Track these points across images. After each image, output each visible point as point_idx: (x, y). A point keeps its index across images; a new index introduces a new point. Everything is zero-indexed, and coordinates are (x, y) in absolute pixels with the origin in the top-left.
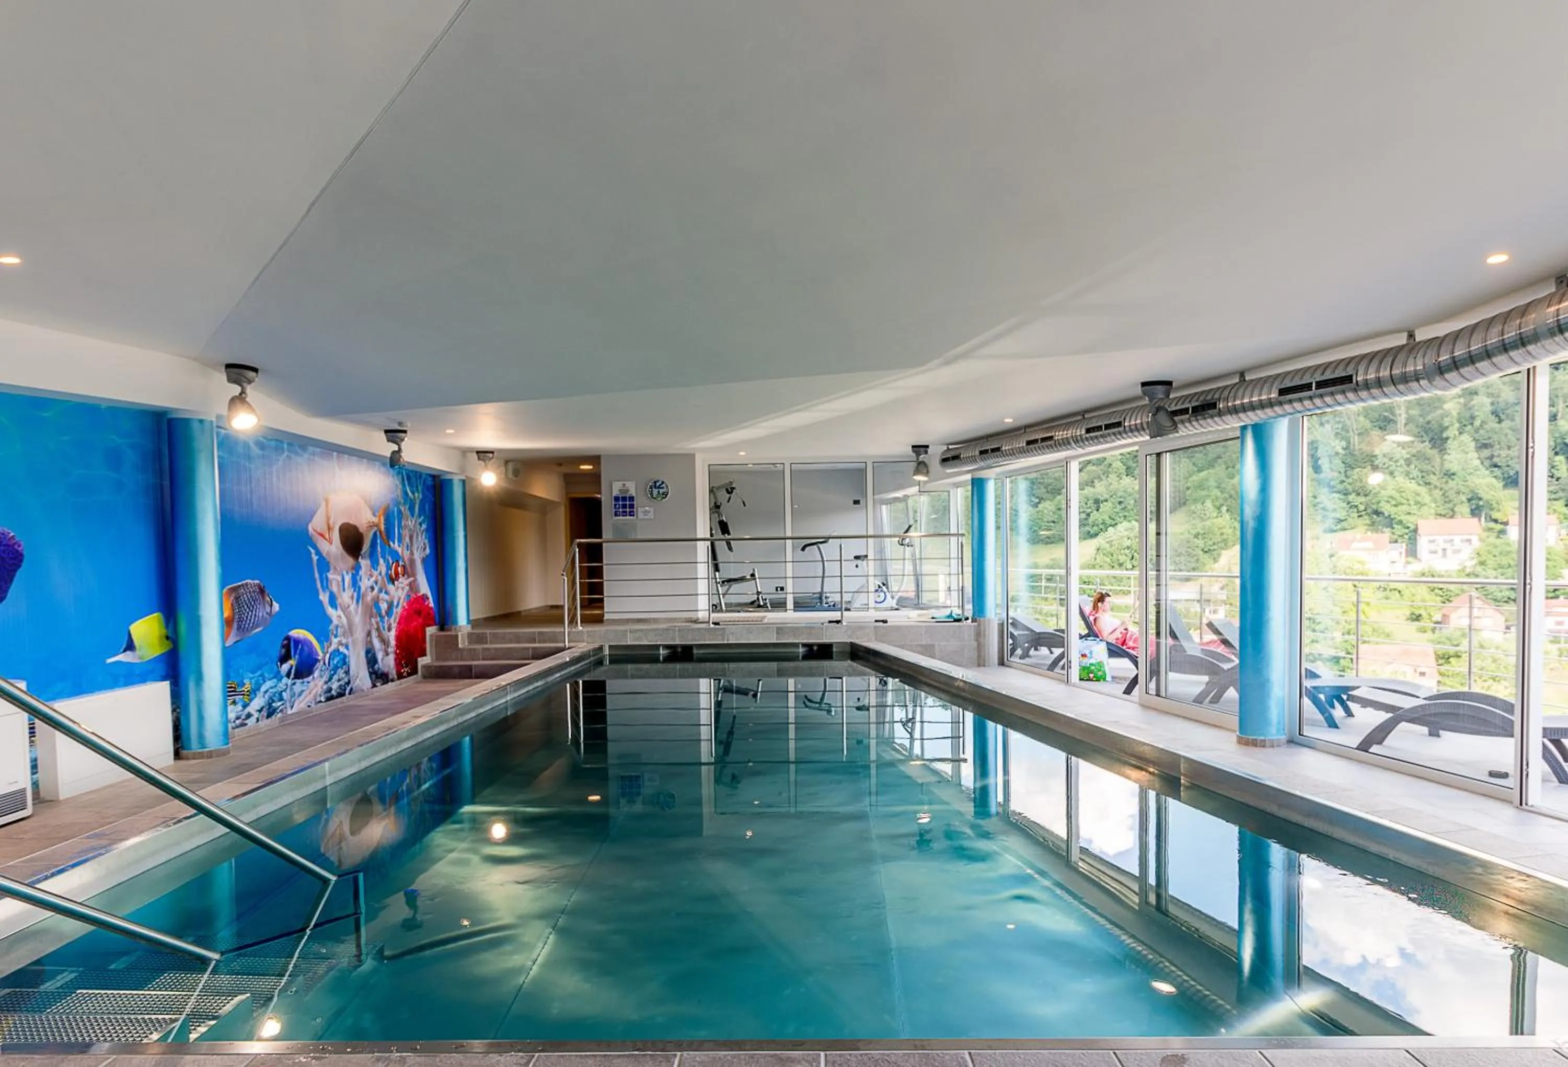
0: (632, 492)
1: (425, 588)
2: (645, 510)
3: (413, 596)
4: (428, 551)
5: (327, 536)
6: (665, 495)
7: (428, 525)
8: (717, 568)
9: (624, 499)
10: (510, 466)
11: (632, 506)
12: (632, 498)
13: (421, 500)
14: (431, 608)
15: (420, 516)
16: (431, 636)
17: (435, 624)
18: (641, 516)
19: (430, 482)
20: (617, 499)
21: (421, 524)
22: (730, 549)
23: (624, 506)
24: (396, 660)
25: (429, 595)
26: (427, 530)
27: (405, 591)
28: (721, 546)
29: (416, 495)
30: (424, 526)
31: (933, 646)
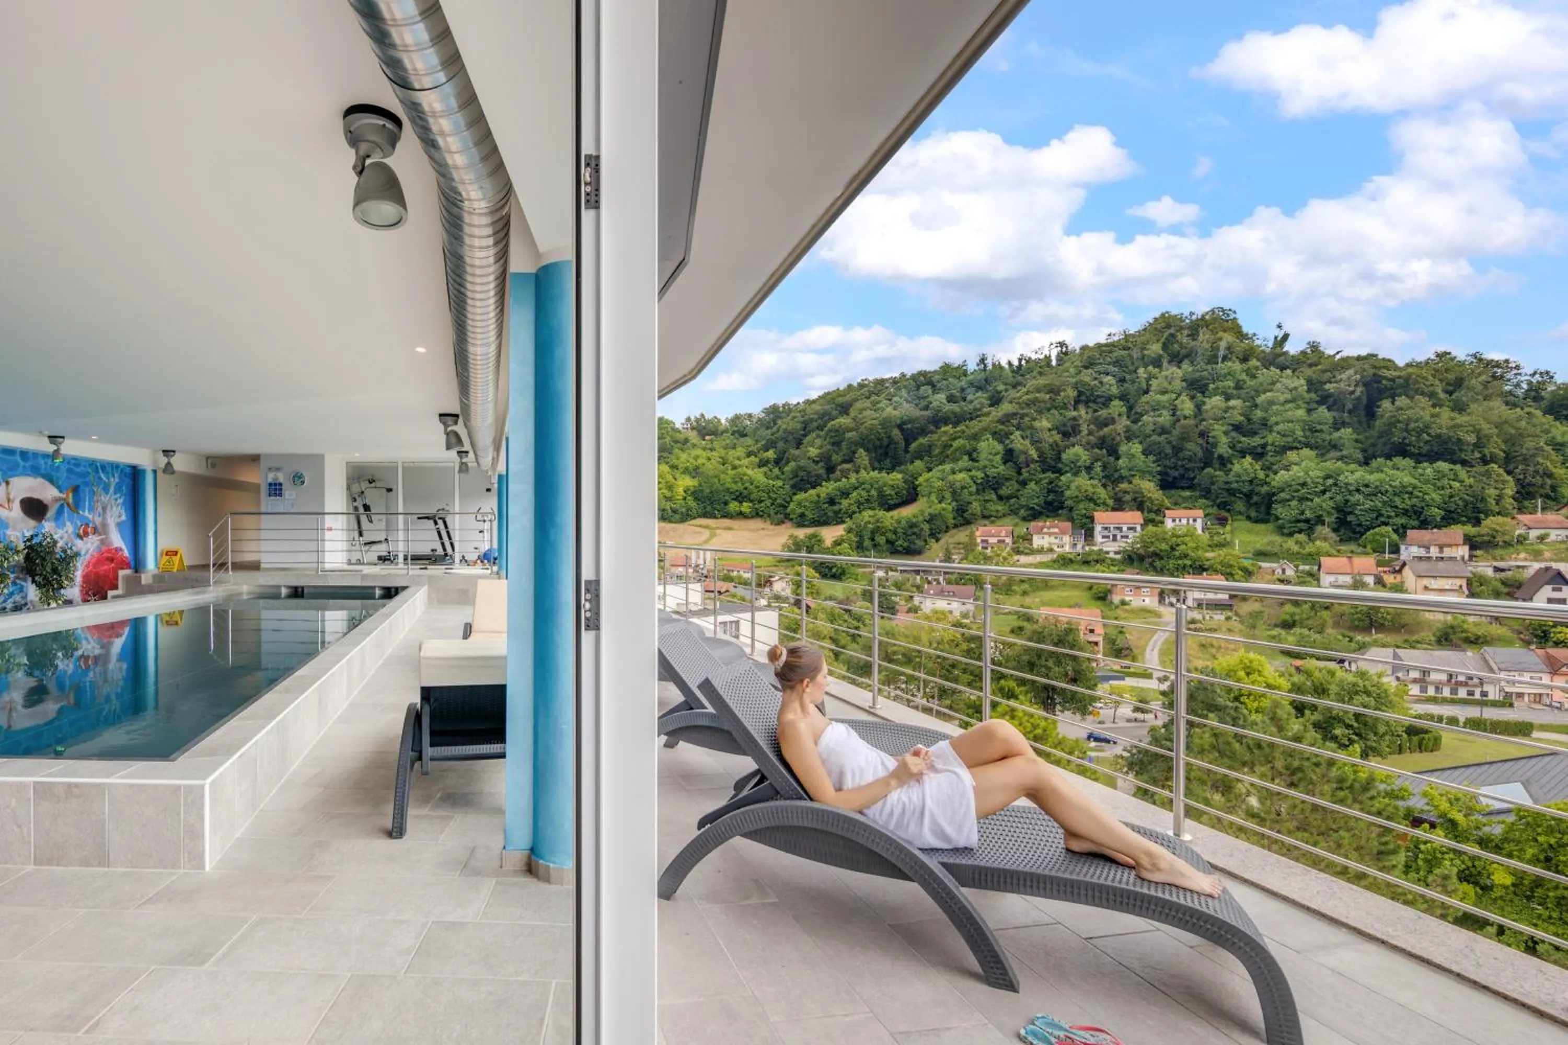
0: (281, 480)
1: (118, 541)
2: (289, 493)
3: (104, 548)
4: (124, 518)
5: (6, 506)
6: (303, 482)
7: (125, 500)
8: (361, 534)
9: (275, 484)
10: (209, 461)
11: (281, 490)
12: (280, 484)
13: (117, 484)
14: (126, 558)
15: (115, 493)
16: (123, 577)
17: (130, 568)
18: (287, 497)
19: (128, 470)
20: (270, 485)
21: (116, 500)
22: (371, 521)
23: (276, 489)
24: (81, 591)
25: (124, 547)
26: (123, 503)
27: (95, 545)
28: (364, 519)
29: (112, 479)
30: (120, 501)
31: (468, 591)
